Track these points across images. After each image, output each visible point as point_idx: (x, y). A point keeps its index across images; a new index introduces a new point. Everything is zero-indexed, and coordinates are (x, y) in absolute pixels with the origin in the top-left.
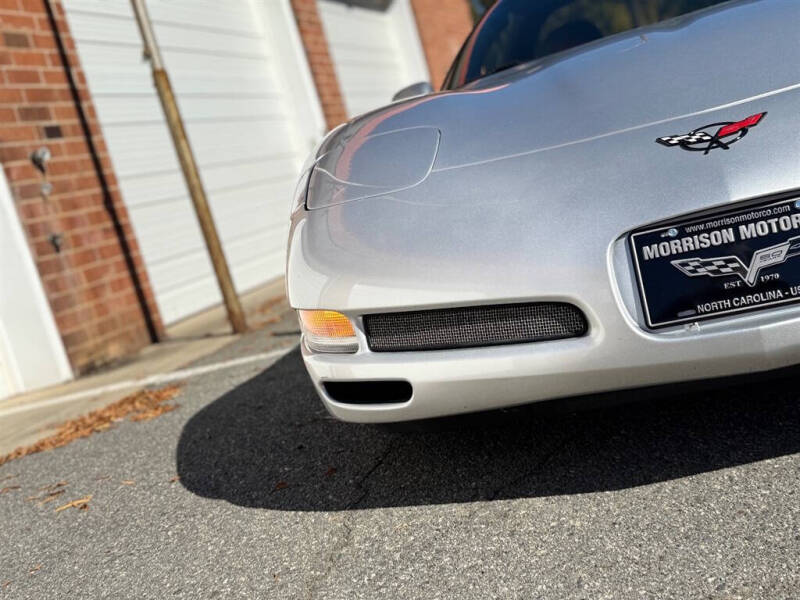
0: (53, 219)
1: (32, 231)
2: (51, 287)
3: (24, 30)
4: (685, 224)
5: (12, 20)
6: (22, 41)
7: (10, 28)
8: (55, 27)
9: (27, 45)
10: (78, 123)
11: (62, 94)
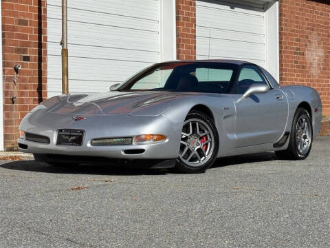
0: (15, 91)
1: (6, 93)
2: (6, 115)
3: (27, 19)
4: (66, 130)
5: (23, 14)
6: (25, 23)
7: (22, 18)
8: (40, 17)
9: (26, 24)
10: (37, 56)
11: (35, 44)
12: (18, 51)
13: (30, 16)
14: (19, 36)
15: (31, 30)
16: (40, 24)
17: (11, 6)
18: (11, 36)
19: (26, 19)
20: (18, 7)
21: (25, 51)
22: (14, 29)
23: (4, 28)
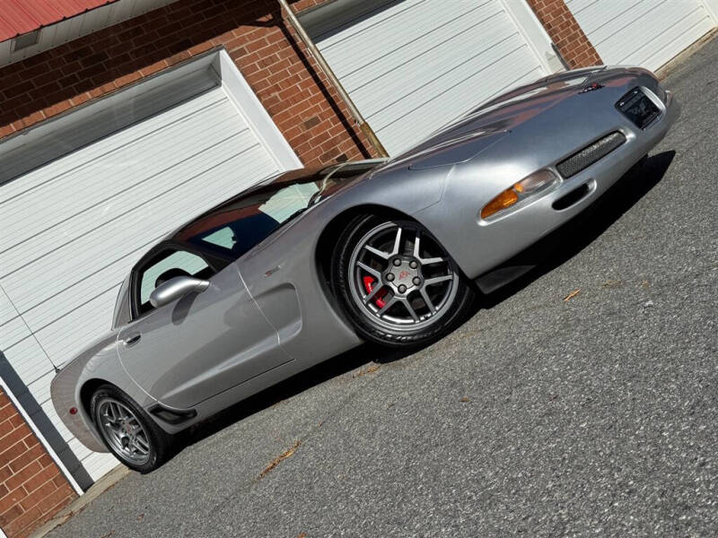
5: (307, 114)
6: (315, 121)
7: (307, 119)
8: (331, 102)
9: (318, 122)
10: (355, 146)
11: (343, 137)
12: (325, 158)
13: (317, 109)
14: (317, 141)
15: (328, 125)
16: (336, 109)
17: (286, 115)
18: (306, 148)
19: (314, 115)
20: (294, 111)
21: (335, 152)
22: (305, 137)
23: (292, 144)
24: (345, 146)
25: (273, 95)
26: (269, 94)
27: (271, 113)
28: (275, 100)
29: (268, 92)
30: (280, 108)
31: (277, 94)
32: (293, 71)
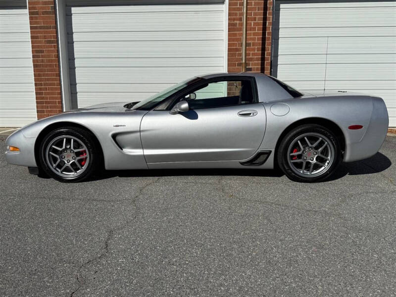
9: (249, 46)
10: (260, 67)
11: (257, 60)
15: (254, 50)
16: (263, 44)
18: (234, 55)
22: (237, 50)
23: (229, 50)
24: (255, 64)
25: (235, 22)
26: (234, 21)
27: (229, 30)
28: (235, 25)
29: (234, 20)
30: (234, 30)
31: (238, 22)
32: (255, 14)
